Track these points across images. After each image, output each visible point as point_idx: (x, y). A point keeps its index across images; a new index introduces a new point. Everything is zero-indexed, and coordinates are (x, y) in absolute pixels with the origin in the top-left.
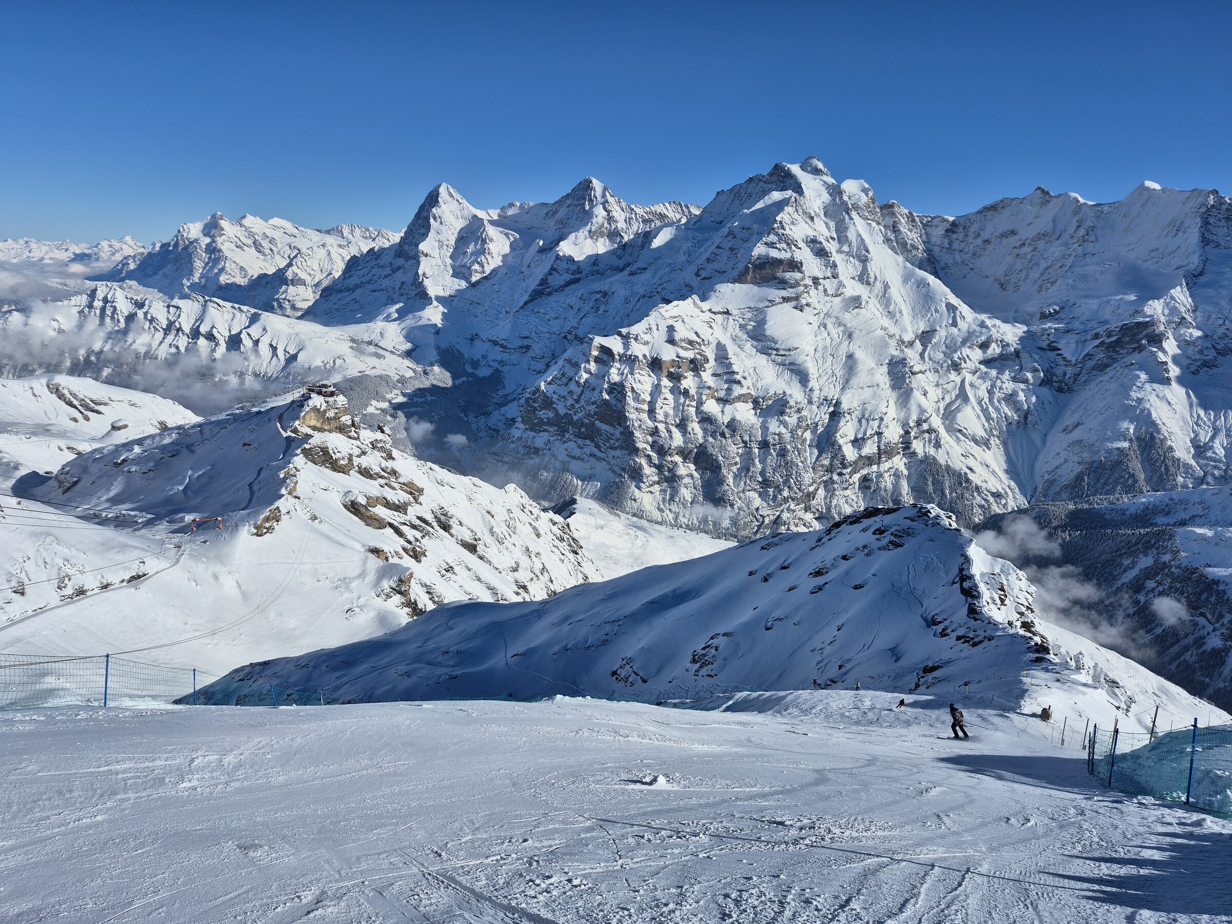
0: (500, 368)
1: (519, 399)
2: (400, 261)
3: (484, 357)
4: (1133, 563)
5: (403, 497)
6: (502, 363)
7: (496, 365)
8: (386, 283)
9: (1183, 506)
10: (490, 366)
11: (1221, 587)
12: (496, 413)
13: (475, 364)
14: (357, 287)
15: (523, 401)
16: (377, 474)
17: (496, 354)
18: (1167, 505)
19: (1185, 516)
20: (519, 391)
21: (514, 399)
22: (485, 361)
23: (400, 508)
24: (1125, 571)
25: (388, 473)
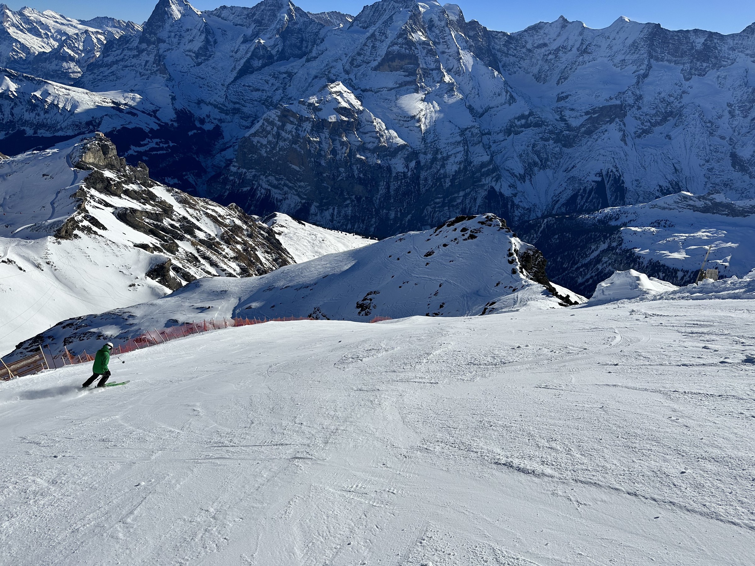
0: (219, 124)
1: (234, 146)
3: (208, 116)
4: (597, 247)
5: (158, 211)
6: (220, 120)
7: (216, 122)
8: (134, 61)
9: (626, 215)
10: (212, 123)
11: (641, 260)
12: (219, 155)
13: (202, 121)
14: (113, 63)
15: (236, 147)
17: (216, 114)
18: (617, 214)
19: (626, 220)
20: (234, 140)
21: (231, 146)
22: (209, 119)
23: (157, 218)
24: (593, 252)
25: (148, 196)
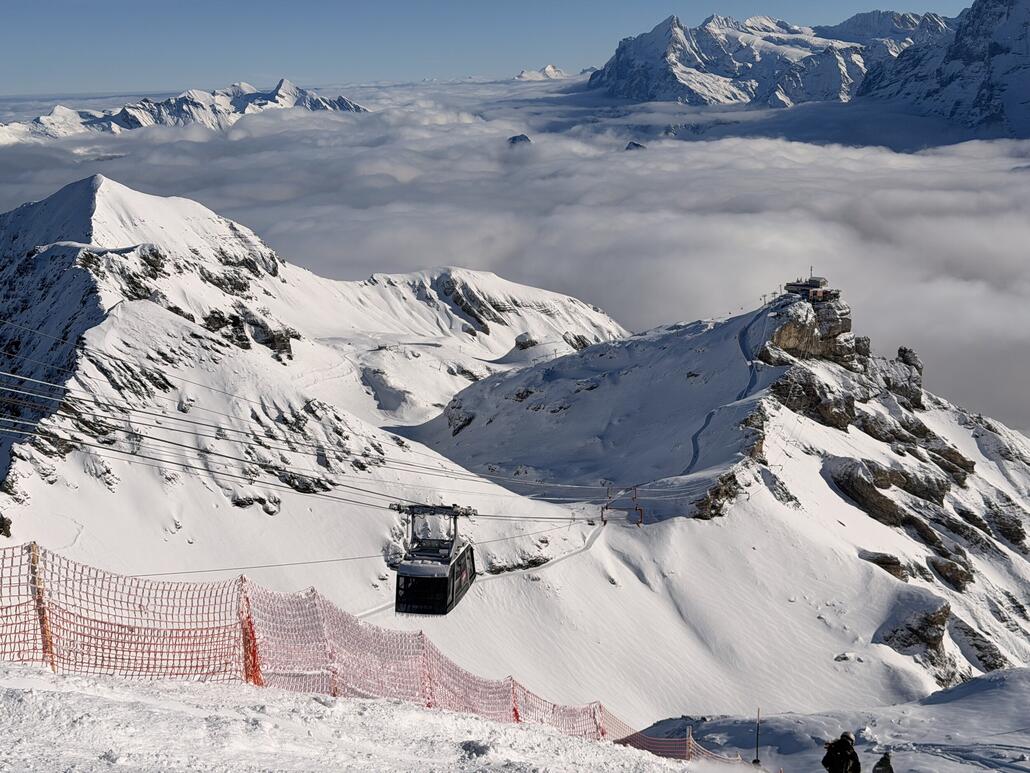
2: (957, 66)
5: (936, 473)
16: (892, 432)
23: (931, 492)
25: (913, 432)
